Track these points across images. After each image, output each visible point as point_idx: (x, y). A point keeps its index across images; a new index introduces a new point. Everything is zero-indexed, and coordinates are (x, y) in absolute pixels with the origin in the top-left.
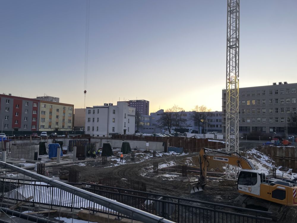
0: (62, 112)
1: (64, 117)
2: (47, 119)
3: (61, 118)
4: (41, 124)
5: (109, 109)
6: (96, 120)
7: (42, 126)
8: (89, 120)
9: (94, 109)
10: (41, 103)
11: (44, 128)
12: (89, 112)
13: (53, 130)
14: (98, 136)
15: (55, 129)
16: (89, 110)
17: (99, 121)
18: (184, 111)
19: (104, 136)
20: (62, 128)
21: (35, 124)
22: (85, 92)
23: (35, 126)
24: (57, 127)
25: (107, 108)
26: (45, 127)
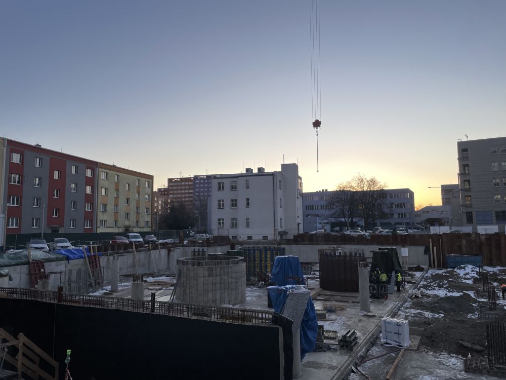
0: (136, 191)
1: (138, 201)
2: (111, 207)
3: (133, 204)
4: (101, 216)
5: (275, 177)
6: (242, 203)
7: (102, 221)
8: (221, 204)
10: (100, 169)
11: (104, 226)
12: (220, 187)
13: (121, 230)
14: (250, 238)
15: (124, 229)
16: (219, 183)
17: (250, 204)
20: (135, 226)
21: (90, 217)
22: (317, 124)
23: (90, 221)
24: (127, 223)
25: (271, 177)
26: (108, 225)
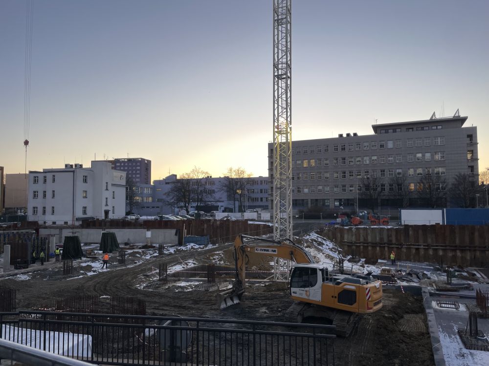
5: (75, 173)
6: (49, 194)
8: (35, 195)
9: (45, 174)
12: (35, 180)
14: (54, 223)
16: (35, 177)
17: (55, 196)
18: (211, 177)
19: (66, 223)
22: (26, 143)
25: (72, 173)
